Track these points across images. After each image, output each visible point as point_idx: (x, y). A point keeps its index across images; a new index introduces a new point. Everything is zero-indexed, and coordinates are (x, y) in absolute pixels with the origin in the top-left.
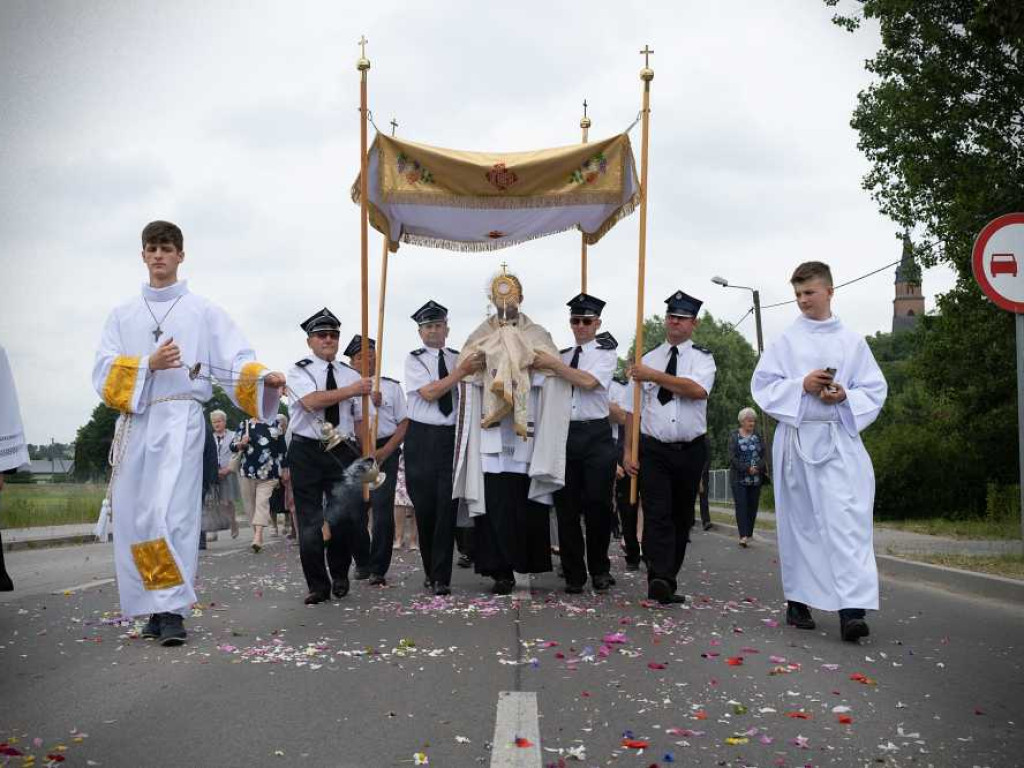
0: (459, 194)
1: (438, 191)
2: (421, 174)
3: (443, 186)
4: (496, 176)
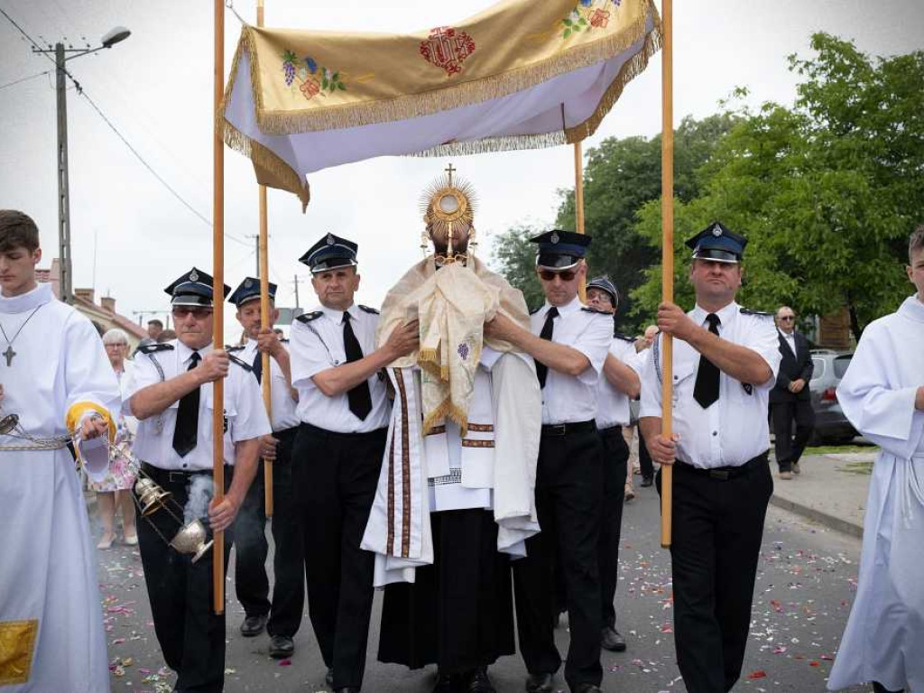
1: (352, 100)
2: (321, 80)
3: (360, 90)
4: (438, 48)
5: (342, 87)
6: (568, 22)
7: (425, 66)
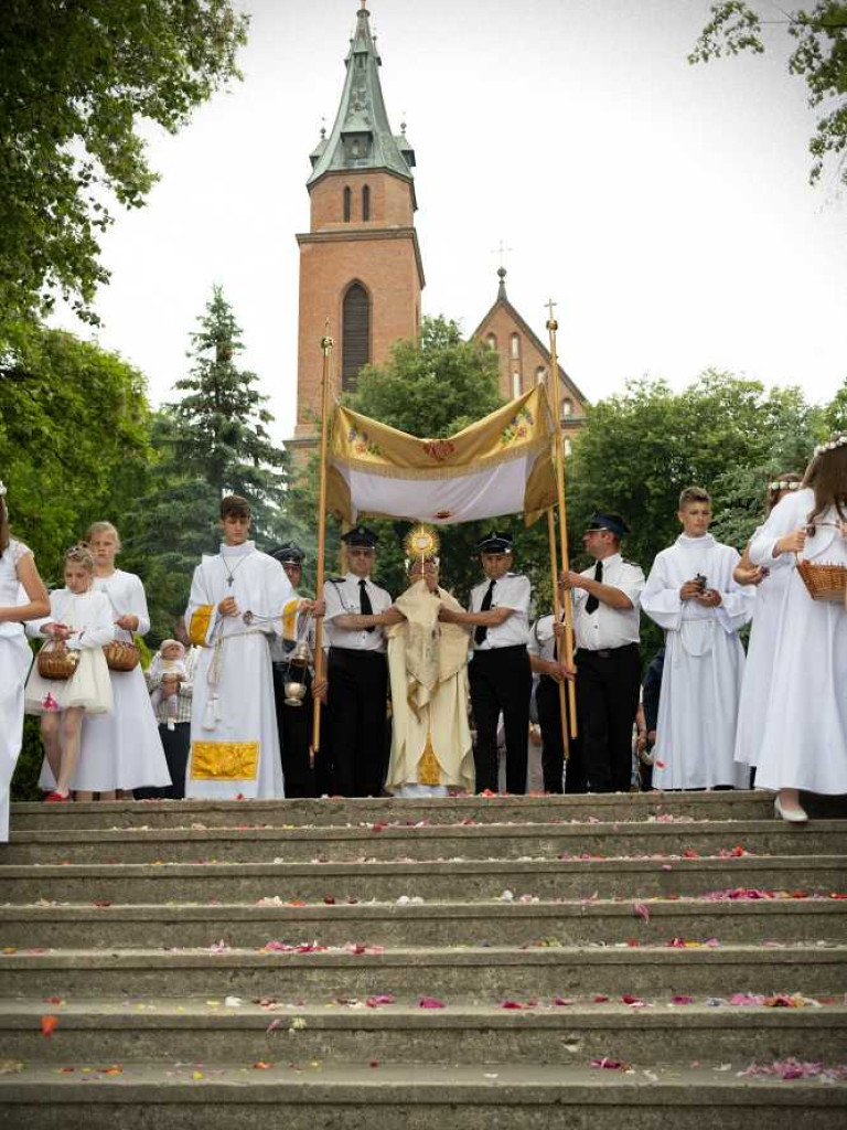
0: (403, 467)
1: (382, 462)
2: (368, 446)
4: (433, 449)
5: (379, 454)
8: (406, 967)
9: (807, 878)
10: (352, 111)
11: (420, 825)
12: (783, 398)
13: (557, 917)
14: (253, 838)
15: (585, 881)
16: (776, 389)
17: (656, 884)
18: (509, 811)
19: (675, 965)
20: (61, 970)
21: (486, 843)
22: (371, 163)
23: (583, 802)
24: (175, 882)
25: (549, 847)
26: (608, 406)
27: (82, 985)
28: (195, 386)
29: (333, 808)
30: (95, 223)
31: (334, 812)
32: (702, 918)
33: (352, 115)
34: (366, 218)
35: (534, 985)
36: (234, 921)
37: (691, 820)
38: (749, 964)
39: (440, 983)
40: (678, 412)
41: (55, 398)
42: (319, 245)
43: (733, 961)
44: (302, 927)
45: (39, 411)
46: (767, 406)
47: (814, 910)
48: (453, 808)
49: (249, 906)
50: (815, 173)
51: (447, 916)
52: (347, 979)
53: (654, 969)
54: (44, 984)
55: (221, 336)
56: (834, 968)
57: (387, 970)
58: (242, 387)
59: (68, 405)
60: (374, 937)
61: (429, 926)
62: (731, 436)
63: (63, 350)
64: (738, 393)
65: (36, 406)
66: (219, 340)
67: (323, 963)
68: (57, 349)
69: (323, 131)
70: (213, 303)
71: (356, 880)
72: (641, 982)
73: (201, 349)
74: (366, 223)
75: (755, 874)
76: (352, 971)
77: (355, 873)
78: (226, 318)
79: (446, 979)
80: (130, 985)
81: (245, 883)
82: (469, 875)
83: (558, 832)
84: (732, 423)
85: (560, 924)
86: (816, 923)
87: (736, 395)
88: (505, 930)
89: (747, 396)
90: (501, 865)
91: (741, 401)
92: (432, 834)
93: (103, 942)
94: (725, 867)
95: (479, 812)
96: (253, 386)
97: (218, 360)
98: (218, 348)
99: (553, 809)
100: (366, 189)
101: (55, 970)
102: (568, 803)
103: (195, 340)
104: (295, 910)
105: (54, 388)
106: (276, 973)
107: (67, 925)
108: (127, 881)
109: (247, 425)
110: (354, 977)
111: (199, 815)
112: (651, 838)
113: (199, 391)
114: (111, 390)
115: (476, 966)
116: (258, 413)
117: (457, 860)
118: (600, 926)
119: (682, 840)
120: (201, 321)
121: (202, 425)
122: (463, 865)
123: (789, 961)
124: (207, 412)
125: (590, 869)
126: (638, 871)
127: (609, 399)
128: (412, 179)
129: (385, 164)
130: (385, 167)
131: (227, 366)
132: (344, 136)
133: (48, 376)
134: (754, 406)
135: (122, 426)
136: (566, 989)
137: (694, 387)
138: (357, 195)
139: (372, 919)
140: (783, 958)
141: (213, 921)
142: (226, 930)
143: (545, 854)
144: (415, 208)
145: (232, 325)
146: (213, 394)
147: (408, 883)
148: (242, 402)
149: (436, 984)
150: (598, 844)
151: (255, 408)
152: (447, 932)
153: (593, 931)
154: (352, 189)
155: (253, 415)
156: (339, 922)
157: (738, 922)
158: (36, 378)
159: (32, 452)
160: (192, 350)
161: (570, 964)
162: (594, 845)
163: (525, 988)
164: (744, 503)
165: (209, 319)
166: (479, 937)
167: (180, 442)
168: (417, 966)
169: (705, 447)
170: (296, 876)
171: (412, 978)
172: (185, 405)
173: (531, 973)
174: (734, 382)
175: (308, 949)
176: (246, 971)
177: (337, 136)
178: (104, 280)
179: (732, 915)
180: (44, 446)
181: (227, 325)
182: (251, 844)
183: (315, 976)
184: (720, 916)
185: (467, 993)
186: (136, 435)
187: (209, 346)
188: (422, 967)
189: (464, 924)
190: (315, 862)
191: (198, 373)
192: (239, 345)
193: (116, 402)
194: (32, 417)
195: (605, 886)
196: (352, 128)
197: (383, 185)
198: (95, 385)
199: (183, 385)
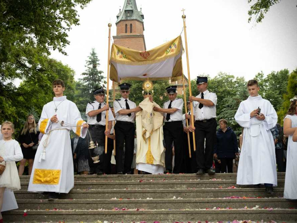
1: (127, 60)
2: (123, 56)
3: (129, 59)
4: (143, 54)
5: (126, 58)
6: (167, 51)
7: (140, 57)
8: (150, 214)
9: (251, 194)
10: (128, 5)
11: (151, 181)
12: (240, 80)
13: (188, 203)
14: (108, 184)
15: (194, 194)
16: (238, 77)
17: (212, 195)
18: (174, 178)
19: (218, 213)
20: (61, 214)
21: (169, 185)
22: (132, 18)
23: (193, 176)
24: (88, 194)
25: (185, 186)
26: (194, 81)
27: (66, 218)
28: (87, 74)
29: (128, 177)
30: (67, 29)
31: (128, 178)
32: (224, 203)
33: (128, 6)
34: (131, 32)
35: (182, 219)
36: (105, 203)
37: (221, 180)
38: (237, 213)
39: (159, 218)
40: (212, 83)
41: (51, 76)
42: (119, 39)
43: (233, 213)
44: (122, 205)
45: (47, 79)
46: (235, 82)
47: (253, 201)
48: (159, 177)
49: (109, 200)
50: (250, 19)
51: (159, 202)
52: (134, 217)
53: (213, 215)
54: (57, 218)
55: (94, 62)
56: (259, 214)
57: (145, 215)
58: (99, 75)
59: (55, 78)
60: (141, 208)
61: (155, 205)
62: (226, 90)
63: (54, 64)
64: (228, 78)
65: (46, 78)
66: (94, 63)
67: (129, 213)
68: (52, 63)
69: (120, 10)
70: (92, 53)
71: (136, 194)
72: (209, 218)
73: (89, 65)
74: (131, 33)
75: (238, 193)
76: (136, 215)
77: (135, 192)
78: (95, 57)
79: (160, 217)
80: (79, 218)
81: (107, 194)
82: (164, 193)
83: (187, 183)
84: (227, 86)
85: (188, 204)
86: (253, 204)
87: (227, 79)
88: (174, 206)
89: (230, 79)
90: (172, 190)
91: (229, 80)
92: (154, 183)
93: (71, 209)
94: (230, 191)
95: (166, 178)
96: (102, 74)
97: (93, 68)
98: (93, 65)
99: (185, 177)
100: (131, 25)
101: (59, 214)
102: (189, 176)
103: (87, 62)
104: (120, 201)
105: (51, 74)
106: (117, 215)
107: (62, 204)
108: (76, 194)
109: (100, 85)
110: (136, 217)
111: (94, 179)
112: (210, 184)
113: (88, 76)
114: (66, 74)
115: (168, 214)
116: (103, 81)
117: (161, 189)
118: (199, 205)
119: (218, 185)
120: (89, 57)
121: (88, 85)
122: (163, 190)
123: (247, 213)
124: (90, 81)
125: (195, 191)
126: (207, 192)
127: (194, 80)
128: (143, 22)
129: (136, 18)
130: (136, 19)
131: (95, 69)
132: (125, 11)
133: (49, 70)
134: (232, 82)
135: (68, 84)
136: (191, 220)
137: (216, 77)
138: (129, 26)
139: (140, 203)
140: (245, 212)
141: (100, 203)
142: (103, 206)
143: (183, 188)
144: (144, 30)
145: (97, 59)
146: (91, 76)
147: (149, 194)
148: (99, 79)
149: (158, 218)
150: (197, 186)
151: (103, 80)
152: (159, 206)
153: (197, 206)
154: (128, 25)
155: (102, 82)
156: (132, 204)
157: (234, 204)
158: (46, 71)
159: (45, 90)
160: (86, 65)
161: (192, 213)
162: (196, 186)
163: (180, 219)
164: (230, 106)
165: (91, 57)
166: (168, 207)
167: (83, 89)
168: (152, 214)
169: (219, 92)
170: (120, 193)
171: (151, 217)
172: (84, 79)
173: (182, 215)
174: (227, 76)
175: (124, 210)
176: (109, 215)
177: (124, 11)
178: (68, 44)
179: (232, 202)
180: (48, 89)
181: (95, 59)
182: (108, 185)
183: (126, 216)
184: (229, 202)
185: (165, 221)
186: (72, 86)
187: (91, 64)
188: (154, 214)
189: (164, 204)
190: (125, 189)
191: (88, 71)
192: (99, 64)
193: (67, 77)
194: (45, 81)
195: (199, 196)
196: (128, 9)
197: (135, 24)
198: (61, 73)
199: (84, 74)
